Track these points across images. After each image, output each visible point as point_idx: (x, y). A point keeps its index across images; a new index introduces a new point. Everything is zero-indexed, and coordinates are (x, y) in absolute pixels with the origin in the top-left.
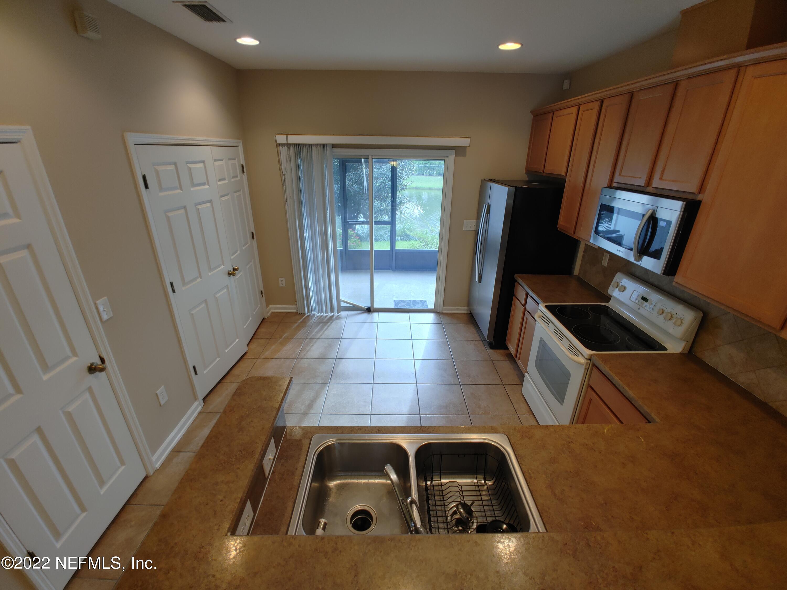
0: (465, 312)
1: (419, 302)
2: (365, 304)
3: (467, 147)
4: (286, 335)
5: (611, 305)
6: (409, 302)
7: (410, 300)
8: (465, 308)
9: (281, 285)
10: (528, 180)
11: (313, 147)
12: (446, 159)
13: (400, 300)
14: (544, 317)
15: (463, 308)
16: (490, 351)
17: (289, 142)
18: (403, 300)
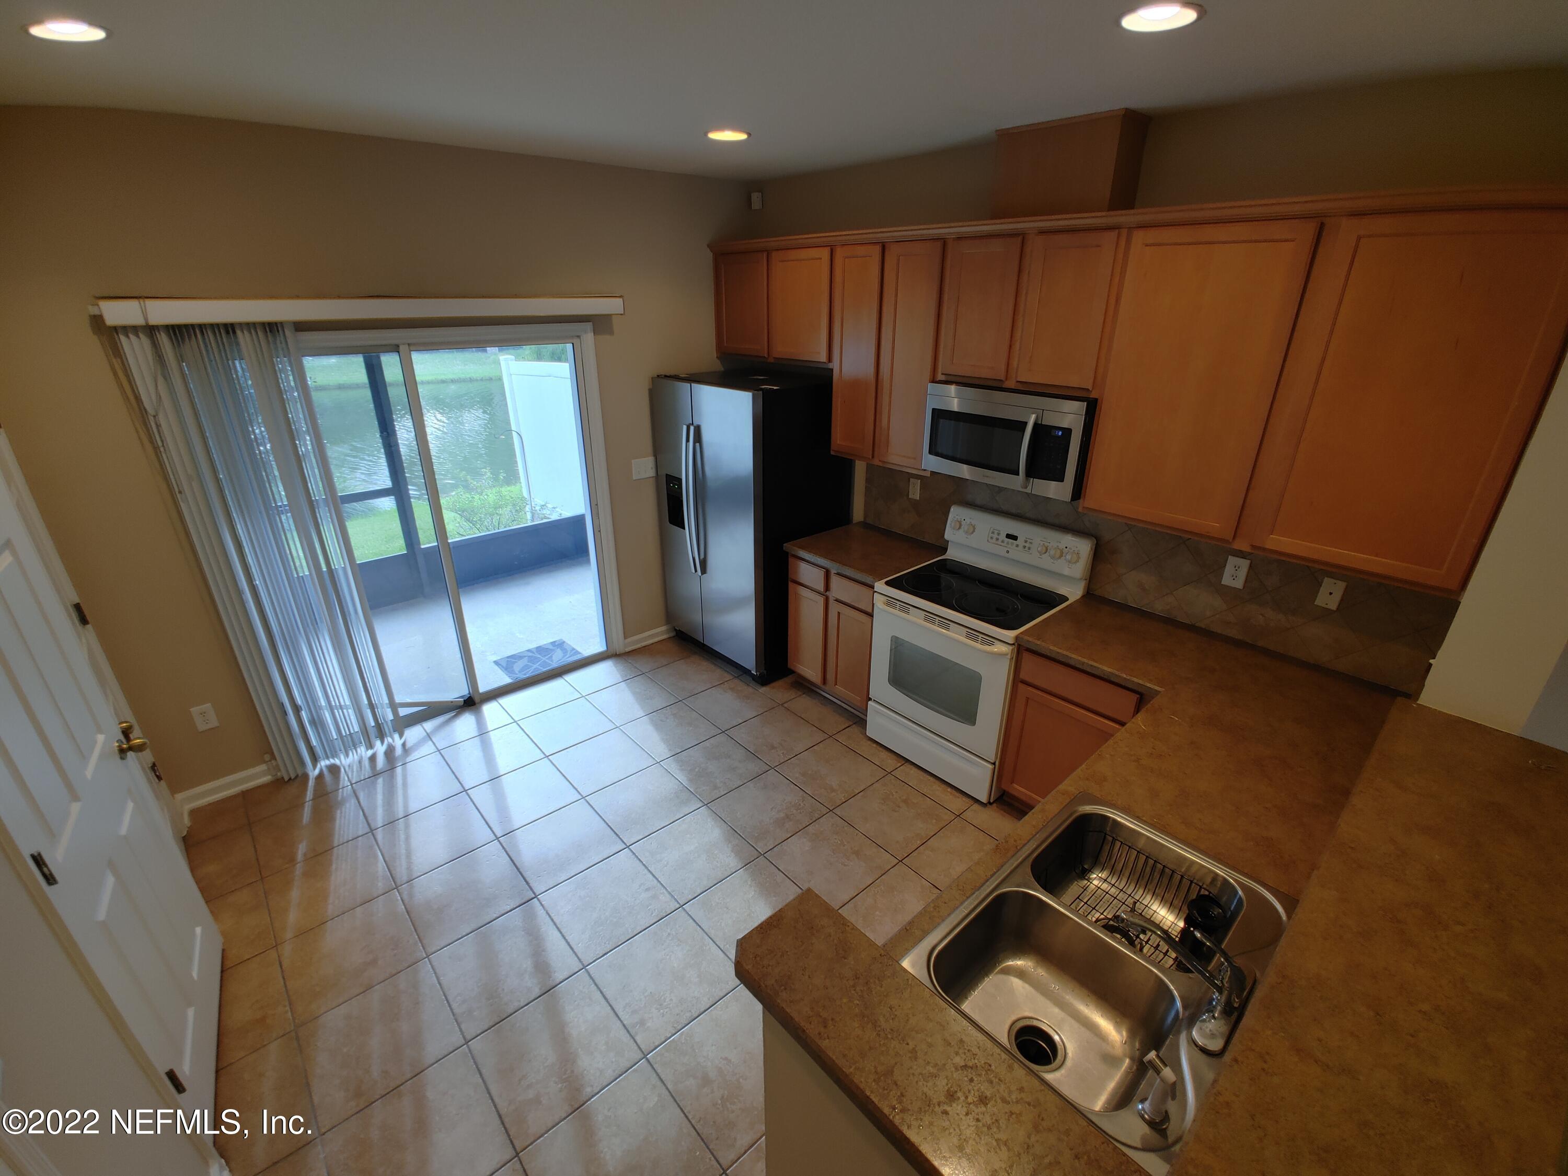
0: (665, 637)
1: (551, 647)
2: (458, 690)
3: (613, 316)
4: (302, 849)
5: (952, 554)
6: (530, 654)
7: (529, 651)
8: (664, 628)
9: (201, 726)
10: (723, 369)
11: (239, 333)
12: (576, 341)
13: (508, 657)
14: (891, 602)
15: (659, 631)
16: (763, 690)
17: (153, 321)
18: (514, 655)
